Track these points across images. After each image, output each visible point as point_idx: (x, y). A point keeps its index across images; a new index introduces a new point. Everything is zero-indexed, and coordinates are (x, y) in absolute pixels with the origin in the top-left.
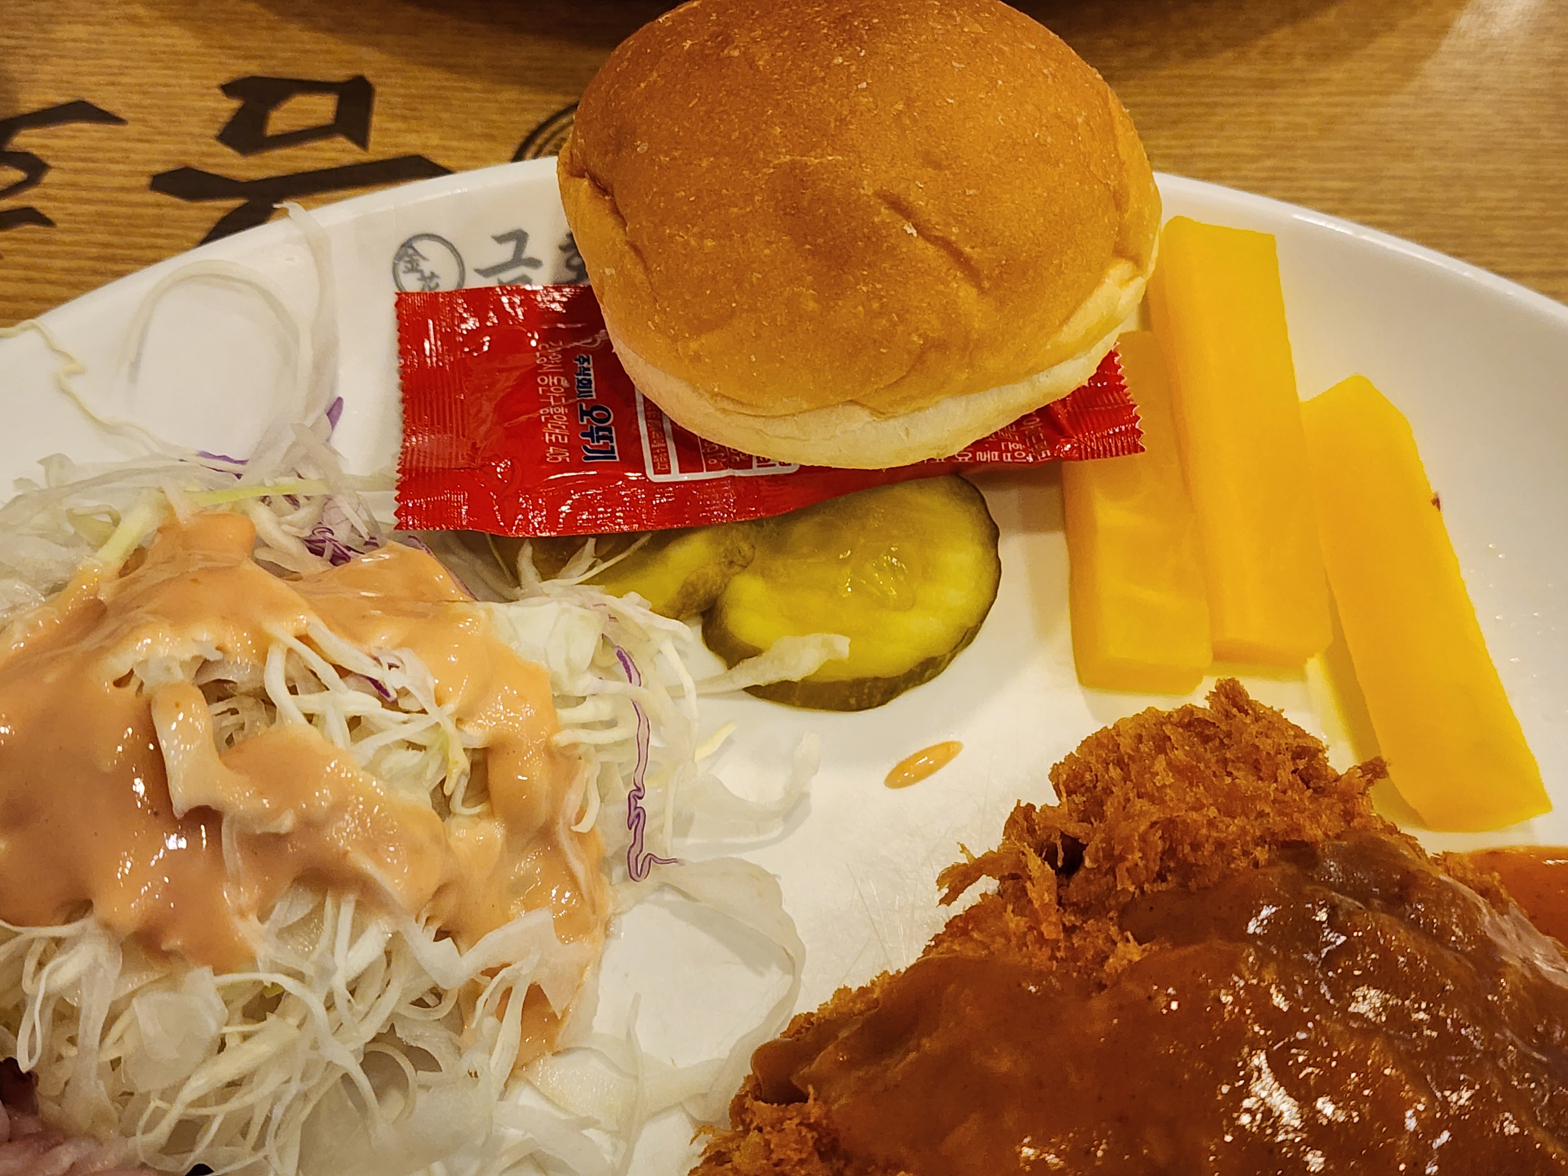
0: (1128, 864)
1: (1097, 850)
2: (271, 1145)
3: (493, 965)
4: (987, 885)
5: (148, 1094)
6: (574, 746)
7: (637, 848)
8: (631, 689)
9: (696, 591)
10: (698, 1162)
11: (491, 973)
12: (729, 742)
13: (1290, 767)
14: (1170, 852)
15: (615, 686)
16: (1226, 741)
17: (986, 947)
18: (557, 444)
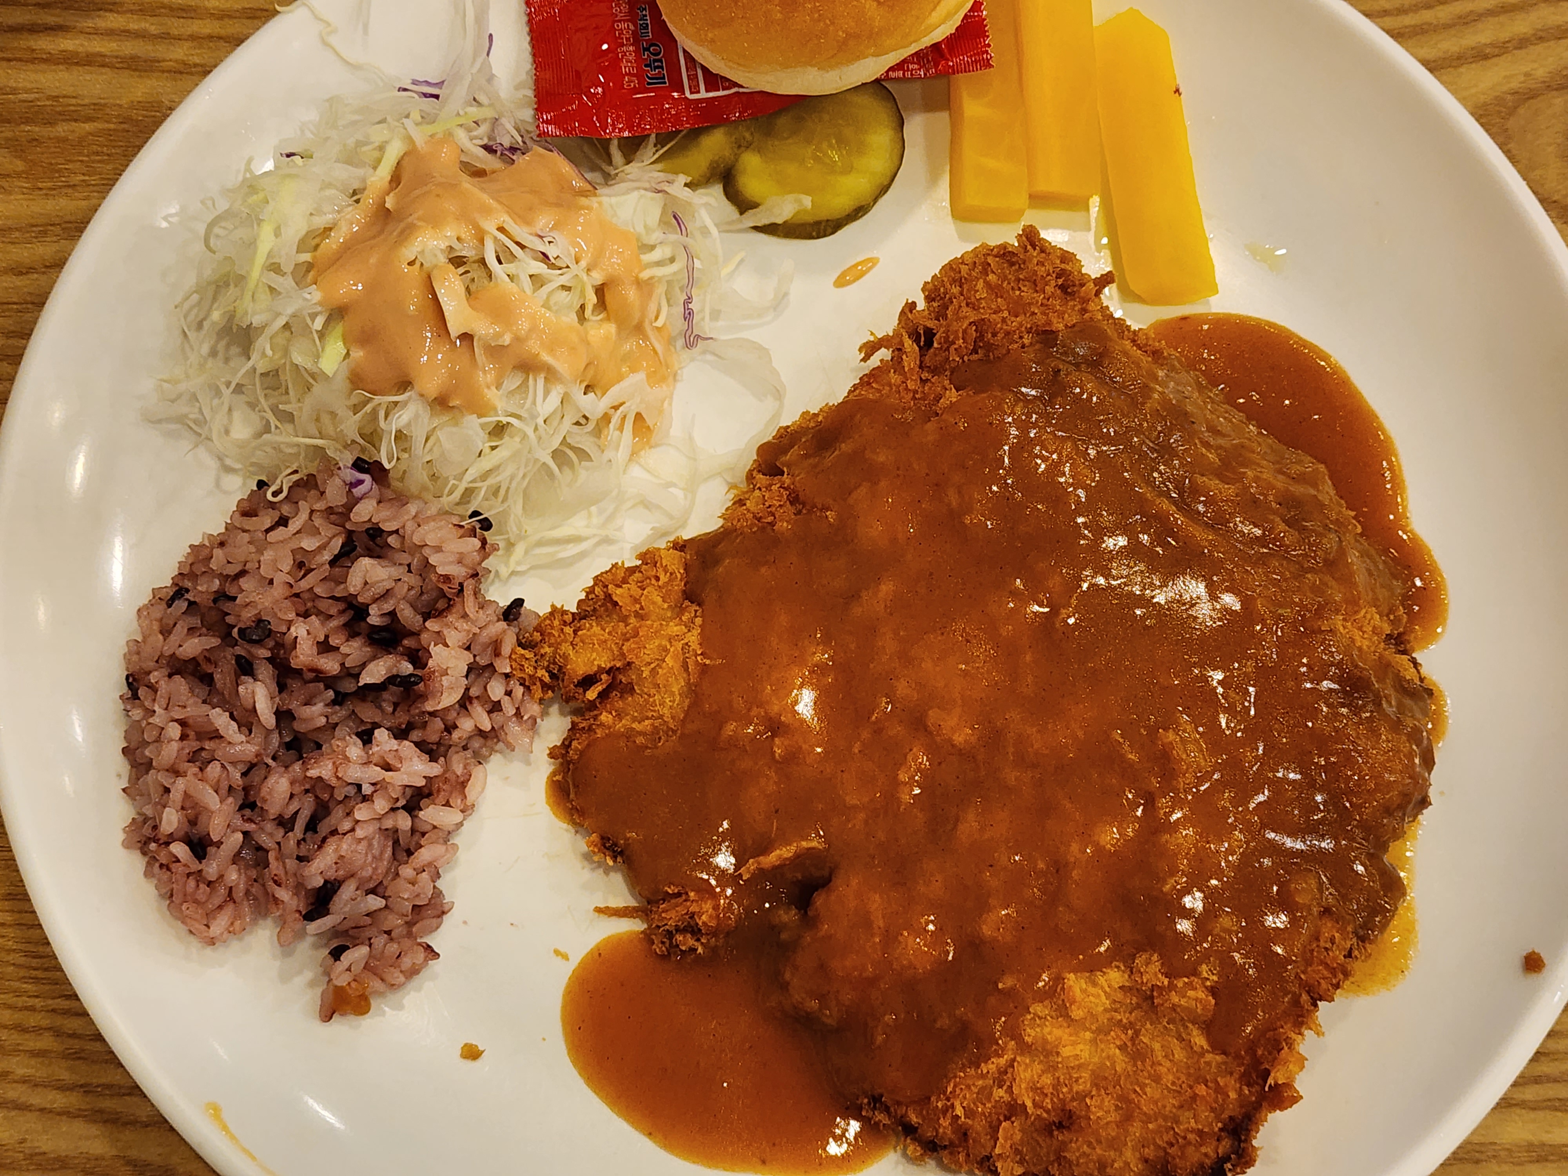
0: (956, 346)
1: (941, 337)
2: (510, 501)
3: (616, 404)
4: (884, 354)
5: (448, 478)
6: (651, 278)
7: (690, 331)
8: (683, 239)
9: (718, 166)
10: (730, 504)
11: (616, 408)
12: (742, 261)
13: (1053, 283)
14: (981, 337)
15: (674, 237)
16: (1022, 266)
17: (879, 391)
18: (629, 74)
